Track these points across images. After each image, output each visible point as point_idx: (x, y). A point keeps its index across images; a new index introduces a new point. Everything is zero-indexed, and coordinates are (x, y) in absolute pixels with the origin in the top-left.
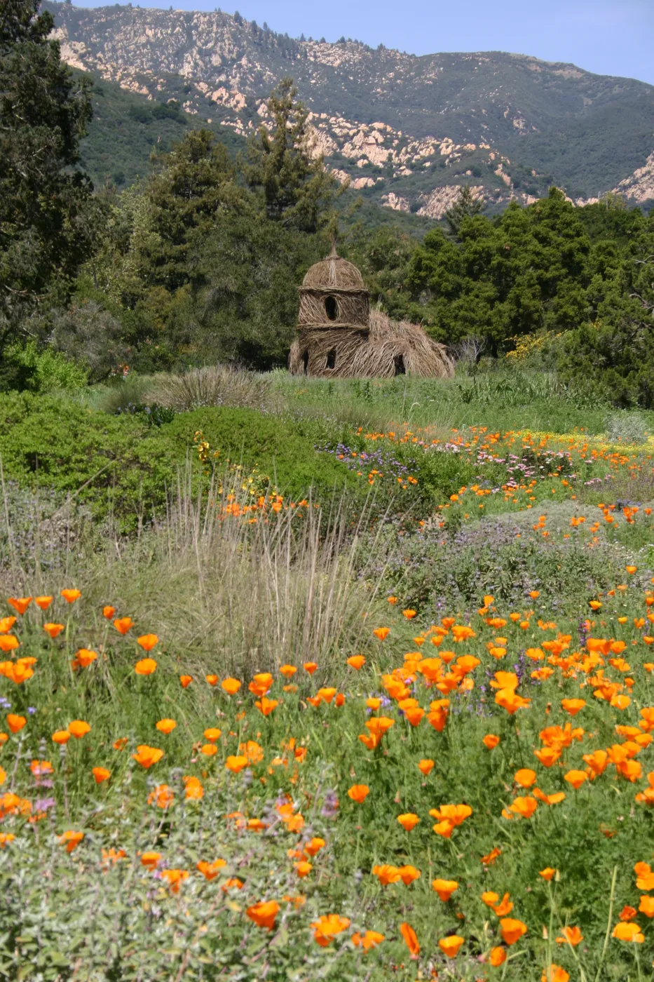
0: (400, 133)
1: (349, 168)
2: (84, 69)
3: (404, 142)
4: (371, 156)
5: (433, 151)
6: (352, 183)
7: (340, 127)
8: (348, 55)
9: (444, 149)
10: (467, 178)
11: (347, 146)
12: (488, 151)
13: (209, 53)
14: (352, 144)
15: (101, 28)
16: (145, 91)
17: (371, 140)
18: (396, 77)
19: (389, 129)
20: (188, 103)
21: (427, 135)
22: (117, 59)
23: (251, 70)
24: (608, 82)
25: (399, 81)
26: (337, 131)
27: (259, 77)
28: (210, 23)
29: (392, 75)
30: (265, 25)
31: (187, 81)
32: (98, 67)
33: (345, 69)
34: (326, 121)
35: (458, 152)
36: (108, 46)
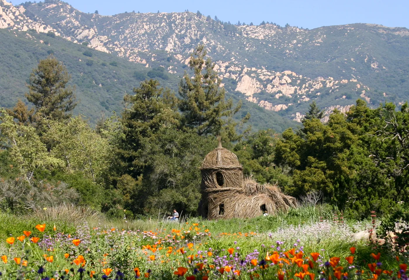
0: (301, 76)
1: (270, 99)
2: (107, 52)
3: (303, 81)
4: (284, 92)
5: (322, 85)
6: (273, 108)
7: (264, 75)
8: (267, 32)
9: (328, 84)
10: (343, 100)
11: (269, 86)
12: (356, 83)
13: (181, 38)
14: (272, 85)
15: (117, 27)
16: (144, 62)
17: (283, 81)
18: (297, 43)
19: (294, 74)
20: (171, 67)
21: (318, 76)
22: (127, 45)
23: (209, 45)
25: (299, 45)
26: (262, 77)
27: (214, 47)
28: (182, 19)
29: (295, 41)
30: (216, 17)
31: (169, 54)
32: (116, 50)
33: (267, 41)
34: (255, 72)
35: (337, 85)
36: (121, 37)
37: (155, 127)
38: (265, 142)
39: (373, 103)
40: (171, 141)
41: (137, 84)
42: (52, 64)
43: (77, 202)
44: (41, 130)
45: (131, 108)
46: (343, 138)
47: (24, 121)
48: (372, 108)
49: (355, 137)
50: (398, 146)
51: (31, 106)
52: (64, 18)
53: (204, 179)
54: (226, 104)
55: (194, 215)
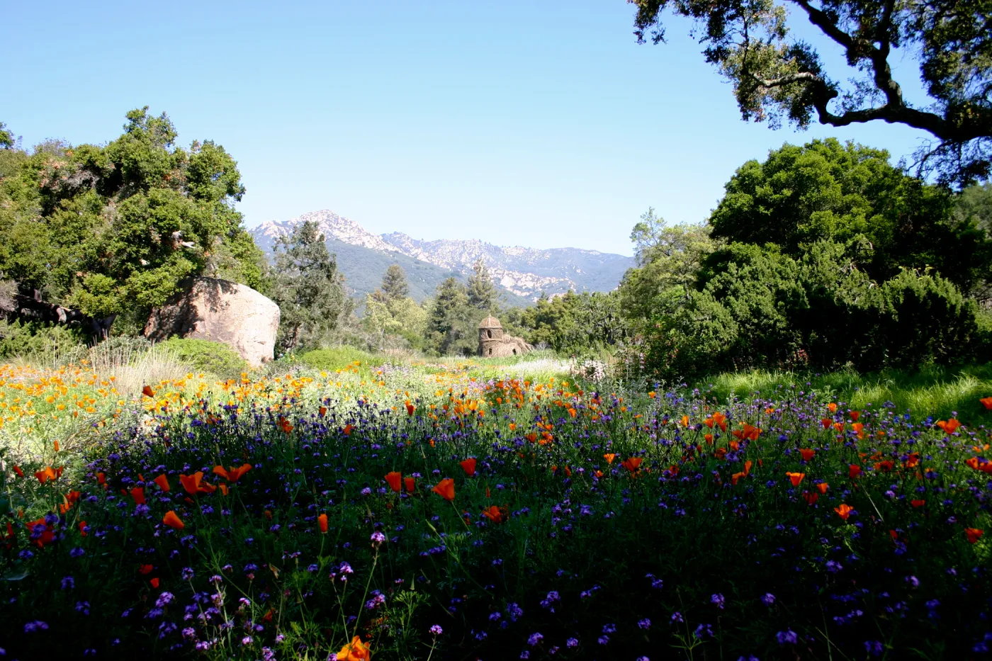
0: (537, 276)
1: (520, 290)
2: (428, 261)
3: (538, 279)
4: (528, 285)
5: (549, 282)
6: (521, 294)
7: (516, 275)
8: (518, 251)
9: (553, 281)
10: (561, 290)
11: (519, 282)
12: (568, 281)
13: (471, 253)
14: (521, 281)
15: (434, 248)
16: (449, 267)
17: (527, 279)
19: (533, 275)
20: (463, 270)
22: (439, 258)
23: (485, 258)
24: (608, 256)
25: (536, 259)
26: (515, 277)
27: (488, 260)
28: (471, 243)
29: (534, 257)
30: (489, 243)
31: (463, 263)
32: (433, 260)
33: (518, 256)
34: (511, 274)
35: (557, 281)
36: (436, 253)
37: (453, 304)
38: (516, 314)
39: (578, 292)
40: (462, 312)
41: (444, 280)
42: (396, 268)
43: (407, 347)
44: (389, 305)
45: (440, 294)
46: (560, 312)
47: (379, 300)
48: (577, 295)
49: (567, 311)
50: (591, 316)
51: (384, 292)
52: (403, 243)
53: (480, 334)
54: (494, 291)
55: (475, 354)
